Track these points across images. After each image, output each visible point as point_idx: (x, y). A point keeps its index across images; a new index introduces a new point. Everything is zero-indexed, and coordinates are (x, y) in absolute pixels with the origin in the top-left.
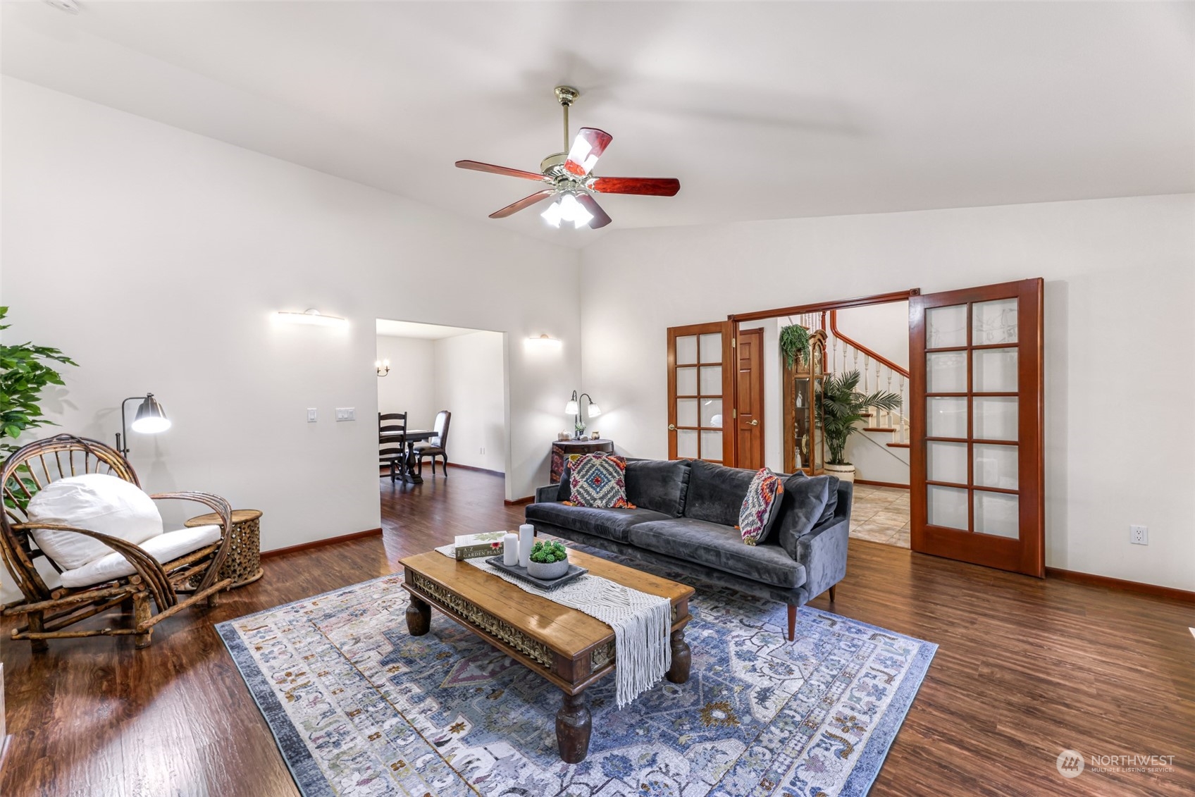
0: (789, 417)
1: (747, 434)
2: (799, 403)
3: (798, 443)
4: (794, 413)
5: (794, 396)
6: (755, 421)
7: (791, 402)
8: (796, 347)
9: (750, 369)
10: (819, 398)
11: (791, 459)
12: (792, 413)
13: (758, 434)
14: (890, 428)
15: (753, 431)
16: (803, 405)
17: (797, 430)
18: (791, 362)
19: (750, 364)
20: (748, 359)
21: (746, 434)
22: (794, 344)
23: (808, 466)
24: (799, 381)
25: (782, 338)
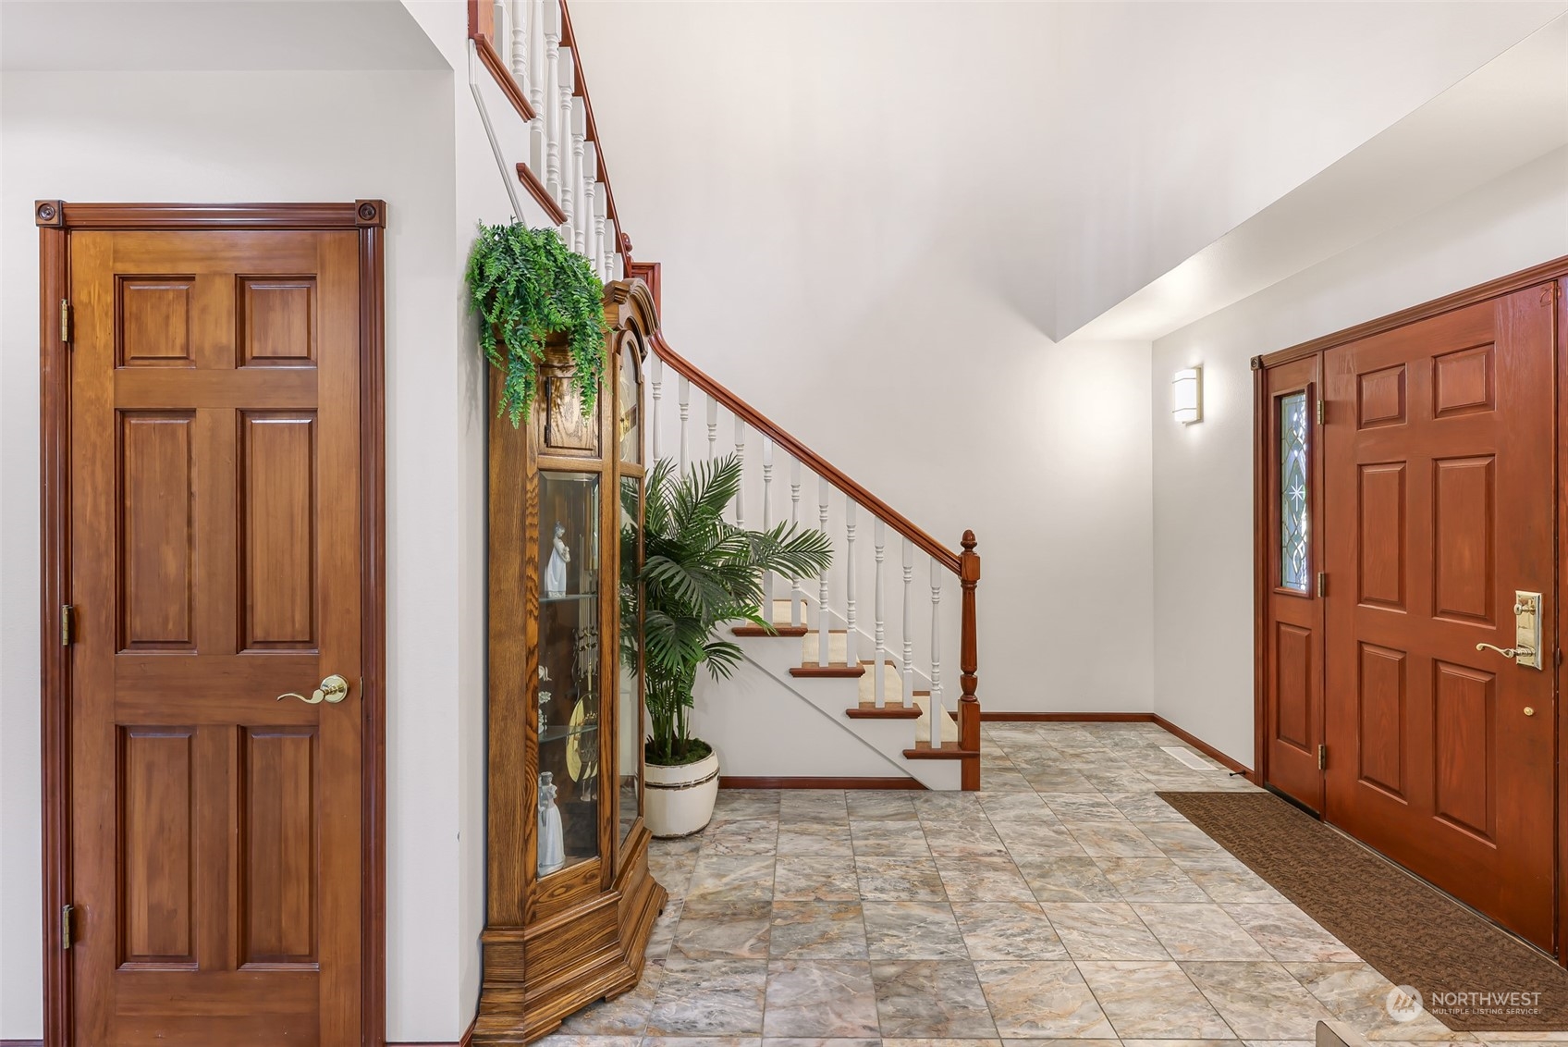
0: (513, 650)
1: (294, 752)
2: (555, 582)
3: (549, 756)
4: (533, 627)
5: (533, 551)
6: (334, 681)
7: (523, 577)
8: (545, 320)
9: (313, 412)
10: (629, 551)
11: (518, 845)
12: (524, 629)
13: (350, 745)
14: (796, 625)
15: (327, 731)
16: (573, 587)
17: (545, 697)
18: (520, 388)
19: (310, 386)
20: (305, 359)
21: (289, 751)
22: (537, 305)
23: (593, 849)
24: (558, 483)
25: (477, 274)
